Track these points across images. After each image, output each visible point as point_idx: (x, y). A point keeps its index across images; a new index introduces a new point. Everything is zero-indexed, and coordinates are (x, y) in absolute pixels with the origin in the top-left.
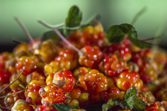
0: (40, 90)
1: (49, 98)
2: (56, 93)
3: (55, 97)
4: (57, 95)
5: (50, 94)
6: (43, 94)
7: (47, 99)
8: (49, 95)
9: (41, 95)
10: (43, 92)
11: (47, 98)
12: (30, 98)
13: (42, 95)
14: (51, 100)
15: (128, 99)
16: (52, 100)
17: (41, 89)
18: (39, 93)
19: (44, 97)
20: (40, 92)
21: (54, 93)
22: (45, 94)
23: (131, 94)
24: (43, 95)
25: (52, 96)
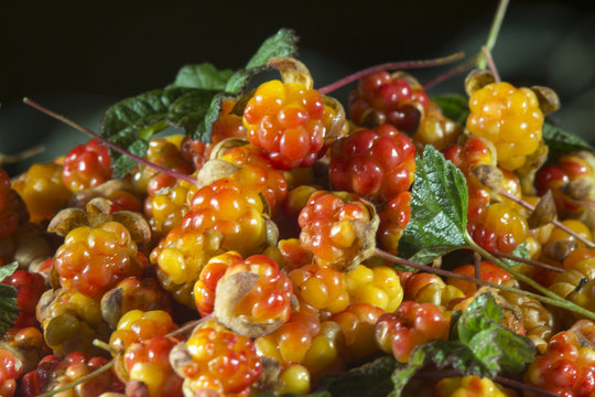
0: (175, 355)
1: (211, 378)
2: (232, 356)
3: (230, 370)
4: (235, 362)
5: (213, 365)
6: (189, 367)
7: (203, 381)
8: (207, 367)
9: (180, 371)
10: (185, 360)
11: (202, 378)
12: (142, 384)
13: (186, 371)
14: (217, 382)
15: (475, 338)
16: (222, 381)
17: (175, 349)
18: (172, 363)
19: (193, 376)
20: (177, 361)
21: (226, 359)
22: (195, 365)
23: (483, 321)
24: (190, 370)
25: (221, 370)
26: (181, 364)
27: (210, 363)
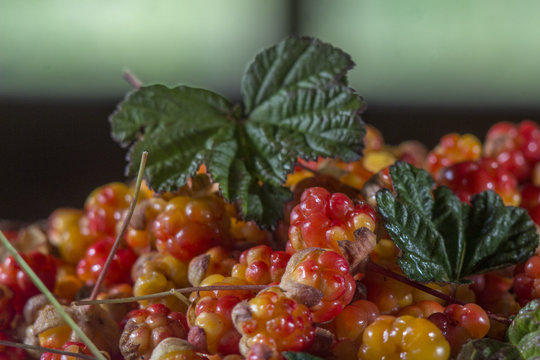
0: (237, 311)
1: (267, 337)
2: (289, 319)
3: (286, 331)
4: (291, 325)
5: (271, 324)
6: (247, 323)
7: (260, 338)
8: (265, 326)
9: (239, 327)
10: (245, 316)
11: (259, 335)
12: (201, 330)
13: (244, 327)
14: (272, 341)
15: (523, 340)
16: (277, 340)
17: (238, 306)
18: (233, 318)
19: (251, 332)
20: (237, 317)
21: (283, 320)
22: (254, 322)
23: (532, 323)
24: (248, 326)
25: (277, 330)
26: (241, 319)
27: (268, 323)
